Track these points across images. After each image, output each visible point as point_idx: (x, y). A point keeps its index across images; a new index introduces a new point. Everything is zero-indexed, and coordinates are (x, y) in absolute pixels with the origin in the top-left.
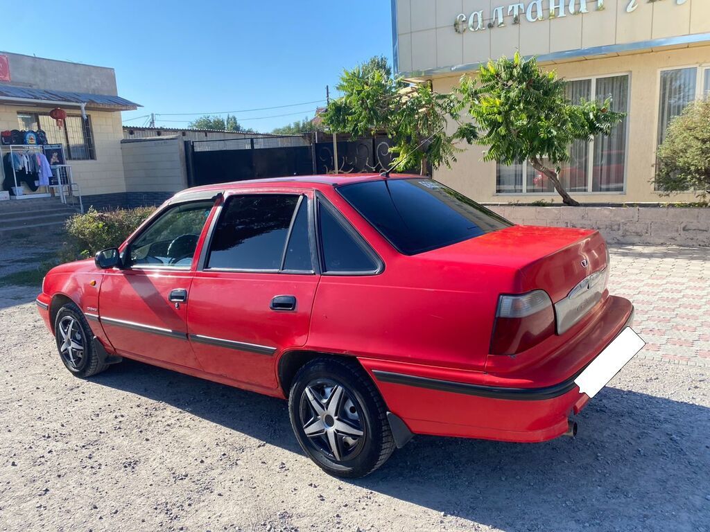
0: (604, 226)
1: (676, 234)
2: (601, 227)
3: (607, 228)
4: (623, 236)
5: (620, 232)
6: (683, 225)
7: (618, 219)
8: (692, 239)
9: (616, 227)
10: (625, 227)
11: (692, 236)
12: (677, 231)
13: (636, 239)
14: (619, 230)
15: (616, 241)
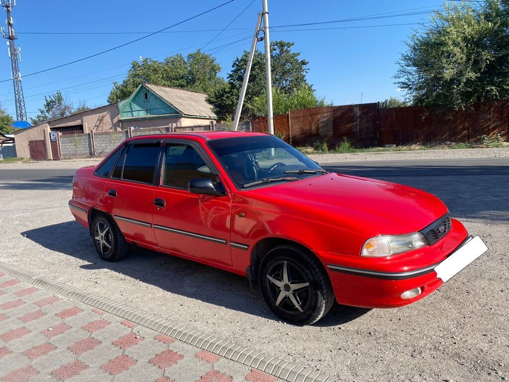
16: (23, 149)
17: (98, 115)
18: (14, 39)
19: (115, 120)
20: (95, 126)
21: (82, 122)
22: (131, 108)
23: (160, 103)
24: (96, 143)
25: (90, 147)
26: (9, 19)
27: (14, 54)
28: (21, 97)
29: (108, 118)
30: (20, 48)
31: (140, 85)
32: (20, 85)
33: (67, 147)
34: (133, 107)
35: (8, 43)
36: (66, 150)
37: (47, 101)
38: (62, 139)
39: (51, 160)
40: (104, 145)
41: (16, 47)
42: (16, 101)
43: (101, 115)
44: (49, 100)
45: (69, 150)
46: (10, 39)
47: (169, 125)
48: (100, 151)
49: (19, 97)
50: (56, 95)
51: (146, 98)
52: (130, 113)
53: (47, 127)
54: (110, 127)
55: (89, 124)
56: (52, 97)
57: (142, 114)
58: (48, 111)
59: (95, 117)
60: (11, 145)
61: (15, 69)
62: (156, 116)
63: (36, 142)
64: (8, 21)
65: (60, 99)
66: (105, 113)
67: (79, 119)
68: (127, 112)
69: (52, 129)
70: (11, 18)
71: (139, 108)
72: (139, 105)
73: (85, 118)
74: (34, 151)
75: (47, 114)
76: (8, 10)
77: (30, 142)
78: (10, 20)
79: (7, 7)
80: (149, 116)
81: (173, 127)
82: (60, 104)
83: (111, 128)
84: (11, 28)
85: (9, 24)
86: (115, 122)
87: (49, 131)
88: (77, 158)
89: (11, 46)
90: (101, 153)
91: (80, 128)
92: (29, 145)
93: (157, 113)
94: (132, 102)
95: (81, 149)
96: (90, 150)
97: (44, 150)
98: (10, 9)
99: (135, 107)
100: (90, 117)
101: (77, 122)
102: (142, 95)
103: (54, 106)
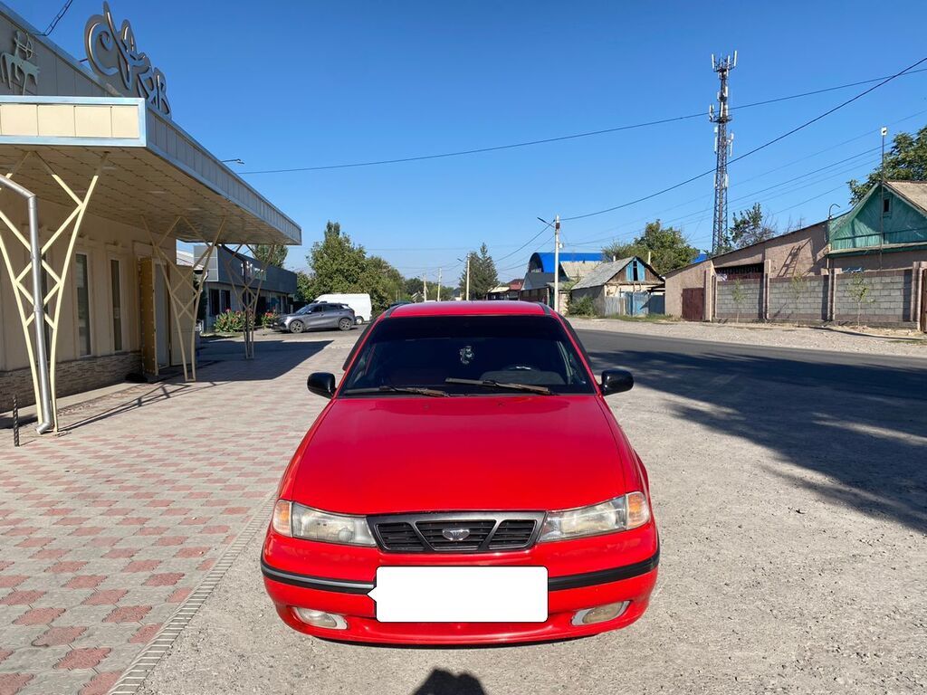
16: (674, 304)
17: (791, 245)
18: (727, 120)
19: (820, 255)
20: (785, 265)
21: (764, 258)
22: (853, 231)
23: (915, 218)
24: (772, 296)
25: (760, 303)
26: (723, 89)
27: (722, 145)
28: (724, 215)
29: (807, 252)
30: (733, 135)
31: (876, 185)
32: (724, 195)
33: (726, 301)
34: (856, 228)
35: (716, 130)
36: (724, 306)
37: (736, 222)
38: (721, 288)
39: (709, 321)
40: (784, 301)
41: (727, 134)
42: (715, 222)
43: (796, 245)
44: (739, 219)
45: (730, 306)
46: (720, 122)
47: (912, 265)
48: (775, 311)
49: (721, 215)
50: (752, 210)
51: (886, 209)
52: (850, 240)
53: (709, 266)
54: (808, 267)
55: (774, 260)
56: (745, 214)
57: (874, 242)
58: (734, 239)
59: (786, 249)
60: (661, 294)
61: (721, 169)
62: (903, 245)
63: (692, 290)
64: (722, 94)
65: (756, 217)
66: (804, 241)
67: (759, 253)
68: (845, 238)
69: (718, 270)
70: (727, 88)
71: (870, 231)
72: (869, 225)
73: (769, 251)
74: (687, 306)
75: (732, 243)
76: (723, 76)
77: (684, 290)
78: (724, 91)
79: (723, 70)
80: (888, 245)
81: (921, 270)
82: (756, 225)
83: (810, 271)
84: (724, 104)
85: (723, 99)
86: (819, 258)
87: (712, 272)
88: (735, 321)
89: (721, 134)
90: (776, 315)
91: (759, 268)
92: (682, 295)
93: (905, 239)
94: (856, 220)
95: (747, 306)
96: (761, 307)
97: (701, 305)
98: (726, 73)
99: (862, 228)
100: (777, 249)
101: (756, 259)
102: (880, 204)
103: (747, 230)
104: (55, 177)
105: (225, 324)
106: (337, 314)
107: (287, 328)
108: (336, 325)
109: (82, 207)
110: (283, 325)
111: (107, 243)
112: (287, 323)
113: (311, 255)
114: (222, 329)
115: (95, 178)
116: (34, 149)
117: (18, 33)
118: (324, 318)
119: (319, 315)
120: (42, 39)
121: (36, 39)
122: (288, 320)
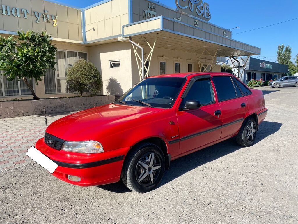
0: (59, 106)
1: (81, 106)
2: (57, 106)
3: (59, 107)
4: (66, 109)
5: (65, 108)
6: (83, 103)
7: (63, 103)
8: (86, 107)
9: (63, 106)
10: (66, 106)
11: (85, 107)
12: (81, 105)
13: (70, 110)
14: (64, 107)
15: (63, 111)
104: (147, 42)
105: (251, 84)
106: (294, 80)
107: (273, 86)
108: (294, 85)
109: (152, 50)
110: (271, 84)
111: (173, 58)
112: (273, 84)
113: (296, 58)
114: (250, 86)
115: (155, 41)
116: (143, 35)
117: (150, 4)
118: (289, 82)
119: (286, 81)
120: (158, 4)
121: (156, 4)
122: (274, 82)
